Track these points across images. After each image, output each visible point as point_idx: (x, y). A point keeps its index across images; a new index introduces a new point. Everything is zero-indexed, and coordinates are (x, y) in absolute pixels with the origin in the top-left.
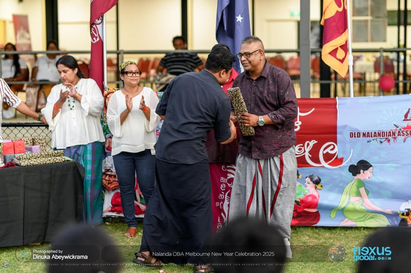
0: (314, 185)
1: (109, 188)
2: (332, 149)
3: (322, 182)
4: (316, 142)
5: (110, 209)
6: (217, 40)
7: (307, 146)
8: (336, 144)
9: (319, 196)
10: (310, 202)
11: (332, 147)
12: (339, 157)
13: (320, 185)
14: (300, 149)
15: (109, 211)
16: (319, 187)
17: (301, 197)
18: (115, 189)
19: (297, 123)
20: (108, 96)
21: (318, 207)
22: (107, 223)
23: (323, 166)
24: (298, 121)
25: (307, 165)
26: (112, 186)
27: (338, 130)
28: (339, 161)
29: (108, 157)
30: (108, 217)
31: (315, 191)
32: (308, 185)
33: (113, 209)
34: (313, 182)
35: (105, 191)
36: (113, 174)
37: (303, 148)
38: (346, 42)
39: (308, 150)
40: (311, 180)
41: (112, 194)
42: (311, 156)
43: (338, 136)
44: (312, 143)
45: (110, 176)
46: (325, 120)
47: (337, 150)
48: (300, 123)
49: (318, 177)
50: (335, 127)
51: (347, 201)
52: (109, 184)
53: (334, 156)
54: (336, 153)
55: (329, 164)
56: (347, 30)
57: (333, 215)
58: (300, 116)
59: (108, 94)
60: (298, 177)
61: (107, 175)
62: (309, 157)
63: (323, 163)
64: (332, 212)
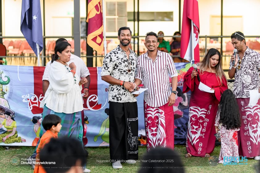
2: (95, 99)
3: (89, 119)
6: (21, 31)
8: (97, 96)
9: (87, 128)
11: (94, 97)
12: (99, 104)
13: (87, 121)
21: (86, 135)
23: (89, 110)
27: (98, 87)
28: (99, 106)
38: (102, 33)
43: (98, 91)
47: (98, 99)
49: (86, 116)
50: (96, 85)
51: (104, 131)
53: (96, 103)
54: (97, 101)
55: (92, 108)
56: (103, 25)
57: (95, 140)
63: (89, 108)
64: (95, 137)
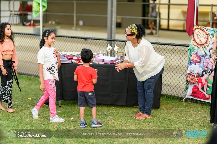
1: (191, 82)
5: (191, 94)
15: (191, 95)
18: (194, 84)
20: (195, 30)
22: (189, 102)
26: (193, 82)
29: (192, 65)
30: (190, 99)
33: (192, 95)
35: (189, 84)
36: (194, 75)
41: (193, 86)
45: (192, 76)
52: (191, 80)
59: (196, 29)
61: (191, 75)
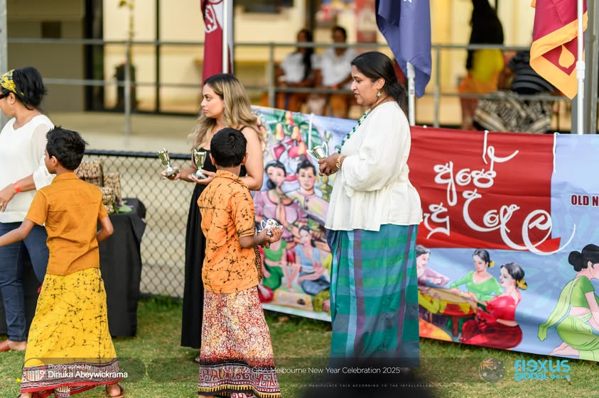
0: (514, 281)
2: (543, 223)
3: (526, 276)
4: (518, 208)
7: (504, 215)
8: (550, 214)
9: (519, 301)
10: (502, 308)
11: (542, 218)
12: (553, 237)
13: (522, 282)
14: (492, 219)
16: (521, 284)
17: (490, 299)
19: (490, 174)
23: (528, 250)
24: (491, 171)
25: (503, 245)
27: (553, 190)
28: (553, 244)
31: (515, 290)
32: (504, 280)
34: (512, 276)
37: (497, 217)
38: (575, 37)
39: (504, 220)
40: (510, 271)
42: (509, 231)
43: (553, 199)
44: (512, 209)
46: (532, 172)
47: (550, 225)
48: (494, 174)
49: (520, 269)
50: (547, 185)
51: (564, 312)
53: (546, 234)
54: (549, 229)
55: (537, 247)
57: (543, 334)
58: (495, 163)
60: (489, 266)
62: (506, 232)
63: (529, 245)
64: (541, 329)
